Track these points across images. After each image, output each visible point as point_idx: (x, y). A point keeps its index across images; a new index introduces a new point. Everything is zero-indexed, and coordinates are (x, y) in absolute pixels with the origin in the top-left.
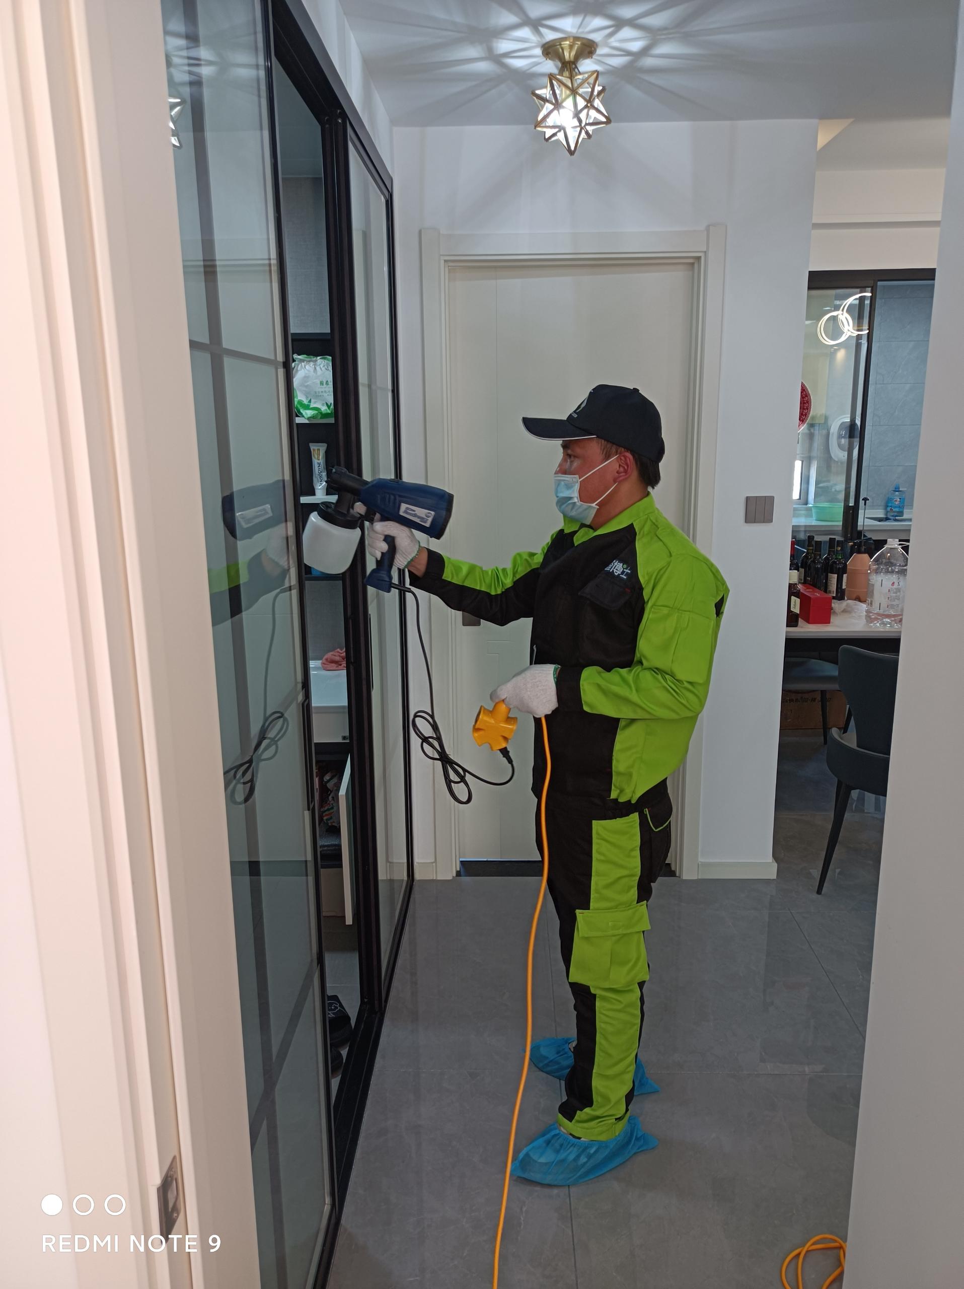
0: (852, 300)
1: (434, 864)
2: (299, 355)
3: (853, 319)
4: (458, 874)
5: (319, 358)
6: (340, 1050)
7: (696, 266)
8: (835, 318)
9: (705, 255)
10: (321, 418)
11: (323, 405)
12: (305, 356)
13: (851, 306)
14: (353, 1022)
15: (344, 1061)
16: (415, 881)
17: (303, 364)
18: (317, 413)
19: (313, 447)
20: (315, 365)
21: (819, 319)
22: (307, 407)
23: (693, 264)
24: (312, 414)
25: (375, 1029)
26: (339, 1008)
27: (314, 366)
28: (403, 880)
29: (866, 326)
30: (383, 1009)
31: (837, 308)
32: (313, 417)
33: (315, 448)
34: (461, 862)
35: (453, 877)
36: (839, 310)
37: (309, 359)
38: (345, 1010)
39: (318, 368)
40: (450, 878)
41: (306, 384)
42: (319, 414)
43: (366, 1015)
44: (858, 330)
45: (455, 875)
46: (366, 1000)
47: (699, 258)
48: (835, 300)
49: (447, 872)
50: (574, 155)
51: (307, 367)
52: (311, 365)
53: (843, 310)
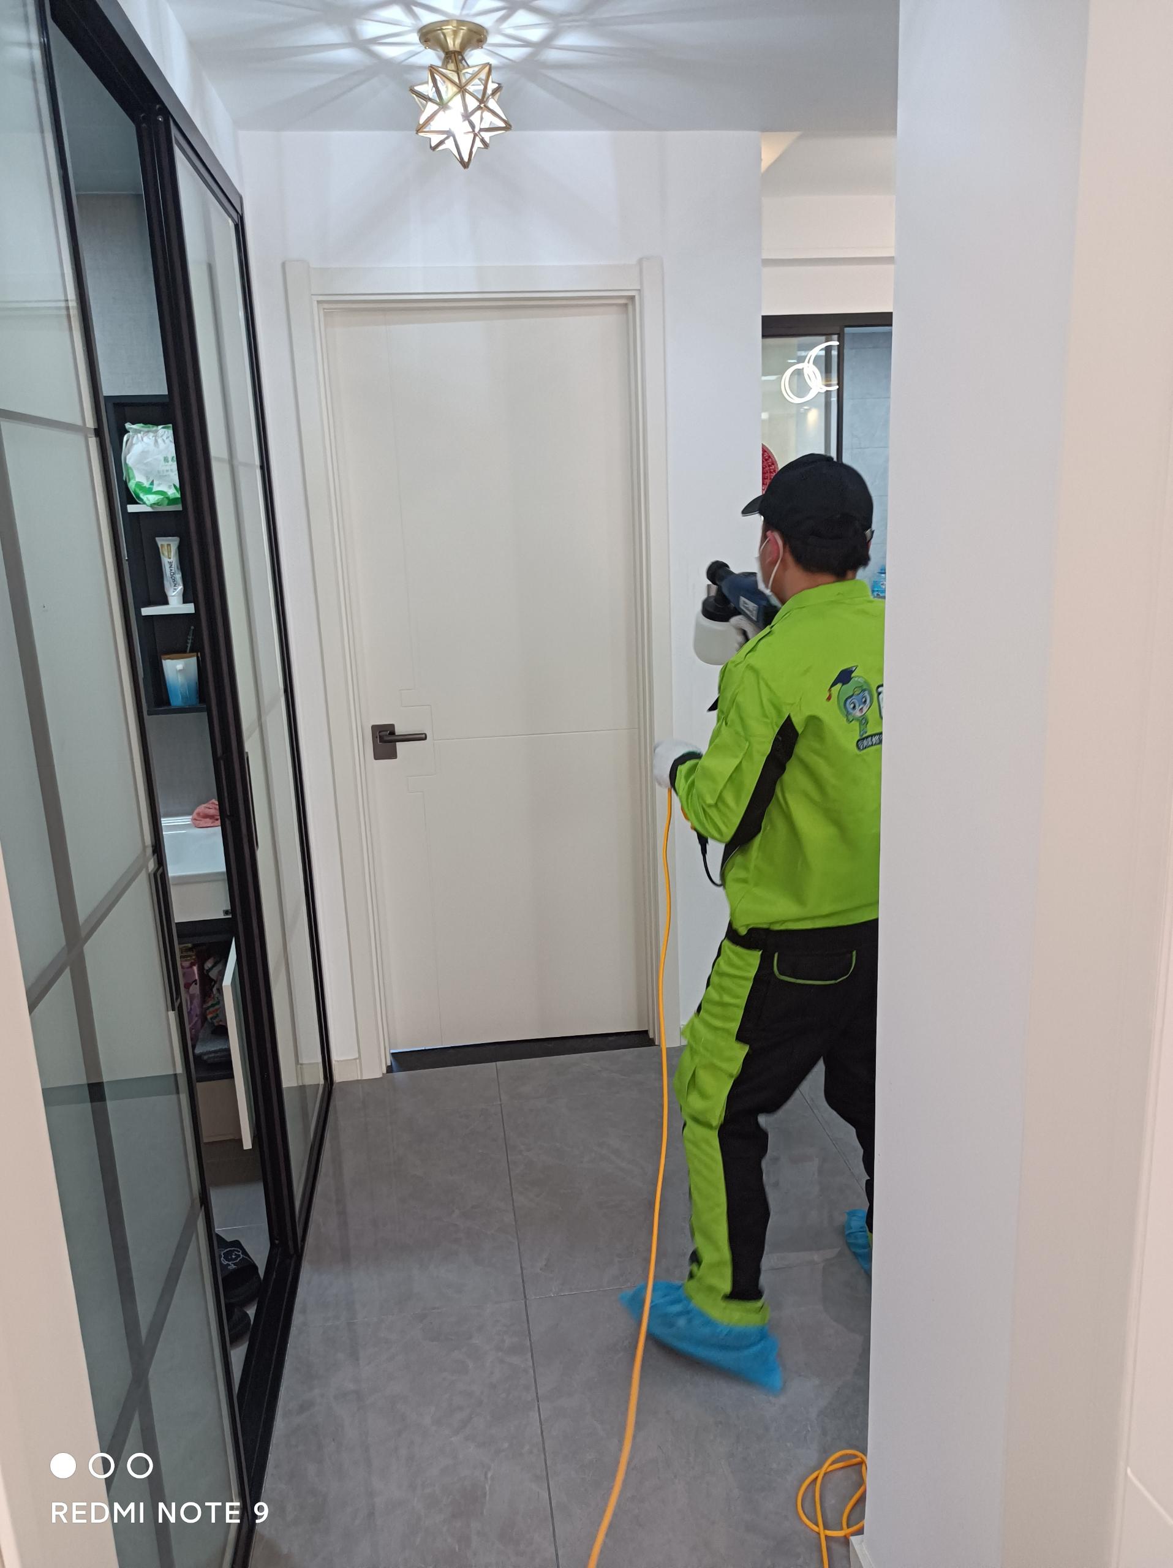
0: (818, 351)
1: (358, 1061)
2: (133, 424)
3: (821, 372)
4: (390, 1069)
5: (160, 427)
6: (245, 1310)
7: (630, 307)
8: (799, 373)
9: (640, 294)
10: (168, 505)
11: (170, 487)
12: (142, 425)
13: (817, 358)
14: (261, 1272)
15: (252, 1323)
16: (334, 1085)
17: (139, 435)
18: (163, 498)
19: (161, 542)
20: (156, 436)
21: (782, 373)
22: (149, 491)
23: (627, 304)
24: (156, 499)
25: (290, 1278)
26: (242, 1255)
27: (154, 438)
28: (319, 1085)
29: (835, 381)
30: (300, 1251)
31: (801, 360)
32: (157, 504)
33: (163, 543)
34: (393, 1054)
35: (383, 1074)
36: (803, 362)
37: (146, 429)
38: (250, 1258)
39: (160, 441)
40: (379, 1075)
41: (145, 462)
42: (165, 499)
43: (278, 1260)
44: (827, 385)
45: (385, 1071)
46: (277, 1242)
47: (632, 298)
48: (799, 350)
49: (375, 1068)
50: (468, 167)
51: (145, 439)
52: (151, 437)
53: (809, 362)
